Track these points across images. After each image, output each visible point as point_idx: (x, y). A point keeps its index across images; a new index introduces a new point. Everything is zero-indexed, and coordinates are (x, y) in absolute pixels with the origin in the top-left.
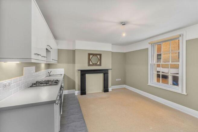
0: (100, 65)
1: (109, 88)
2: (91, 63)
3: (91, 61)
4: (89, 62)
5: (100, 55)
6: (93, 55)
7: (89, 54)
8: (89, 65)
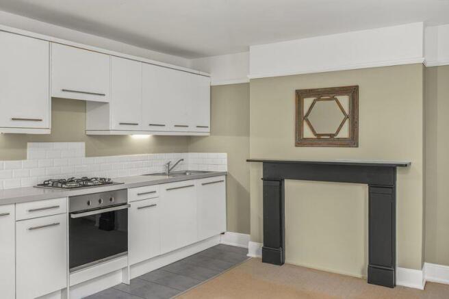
0: (353, 141)
1: (398, 269)
2: (307, 133)
3: (309, 124)
4: (299, 130)
5: (353, 92)
6: (319, 94)
7: (300, 95)
8: (301, 141)
